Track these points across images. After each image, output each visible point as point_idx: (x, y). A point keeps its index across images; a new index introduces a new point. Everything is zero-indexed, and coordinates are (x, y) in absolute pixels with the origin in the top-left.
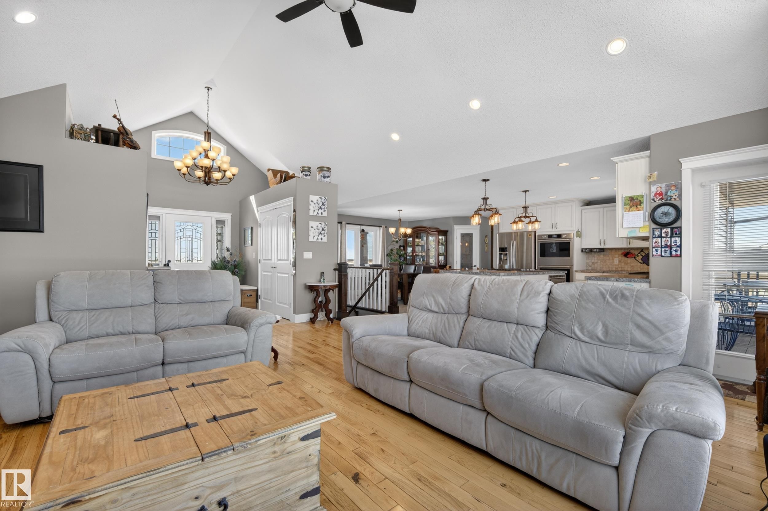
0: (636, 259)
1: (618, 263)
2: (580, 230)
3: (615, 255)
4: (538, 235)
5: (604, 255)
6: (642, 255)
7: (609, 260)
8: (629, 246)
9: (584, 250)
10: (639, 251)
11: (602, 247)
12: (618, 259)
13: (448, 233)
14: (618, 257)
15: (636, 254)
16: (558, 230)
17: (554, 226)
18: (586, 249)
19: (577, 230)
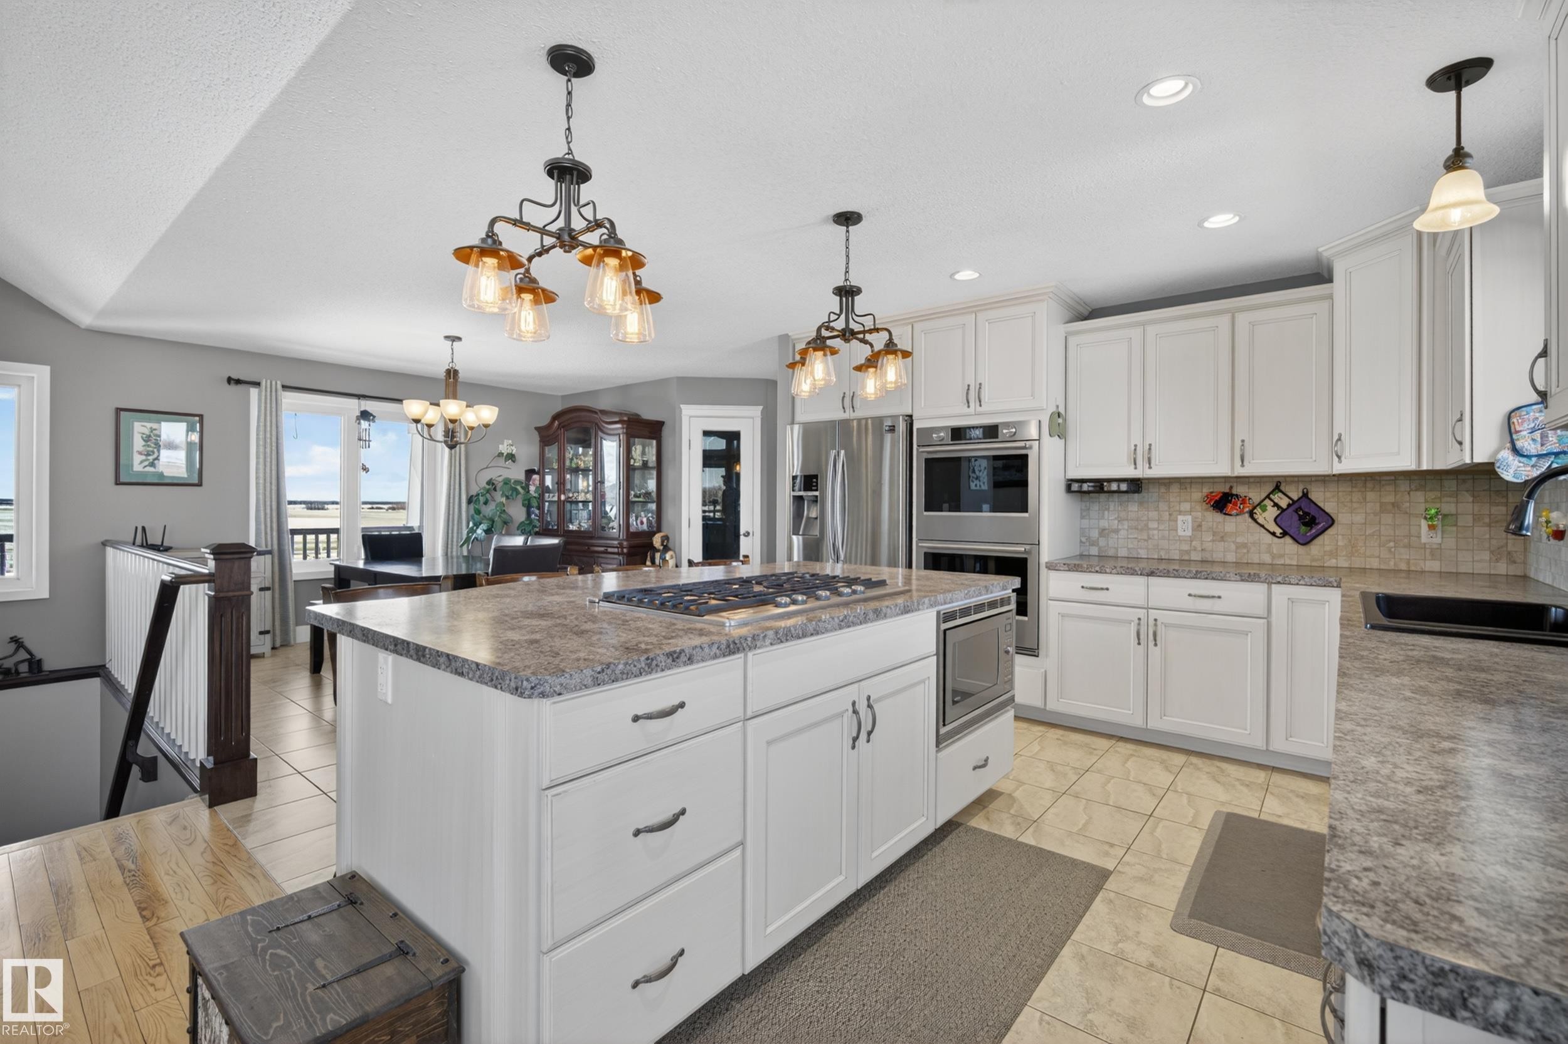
0: (1255, 520)
1: (1189, 533)
2: (1062, 410)
3: (1180, 502)
4: (918, 429)
5: (1141, 503)
6: (1276, 505)
7: (1159, 521)
8: (1240, 471)
9: (1075, 487)
10: (1269, 488)
11: (1140, 472)
12: (1189, 518)
13: (666, 432)
14: (1190, 512)
15: (1256, 500)
16: (985, 408)
17: (973, 394)
18: (1082, 481)
19: (1053, 409)
